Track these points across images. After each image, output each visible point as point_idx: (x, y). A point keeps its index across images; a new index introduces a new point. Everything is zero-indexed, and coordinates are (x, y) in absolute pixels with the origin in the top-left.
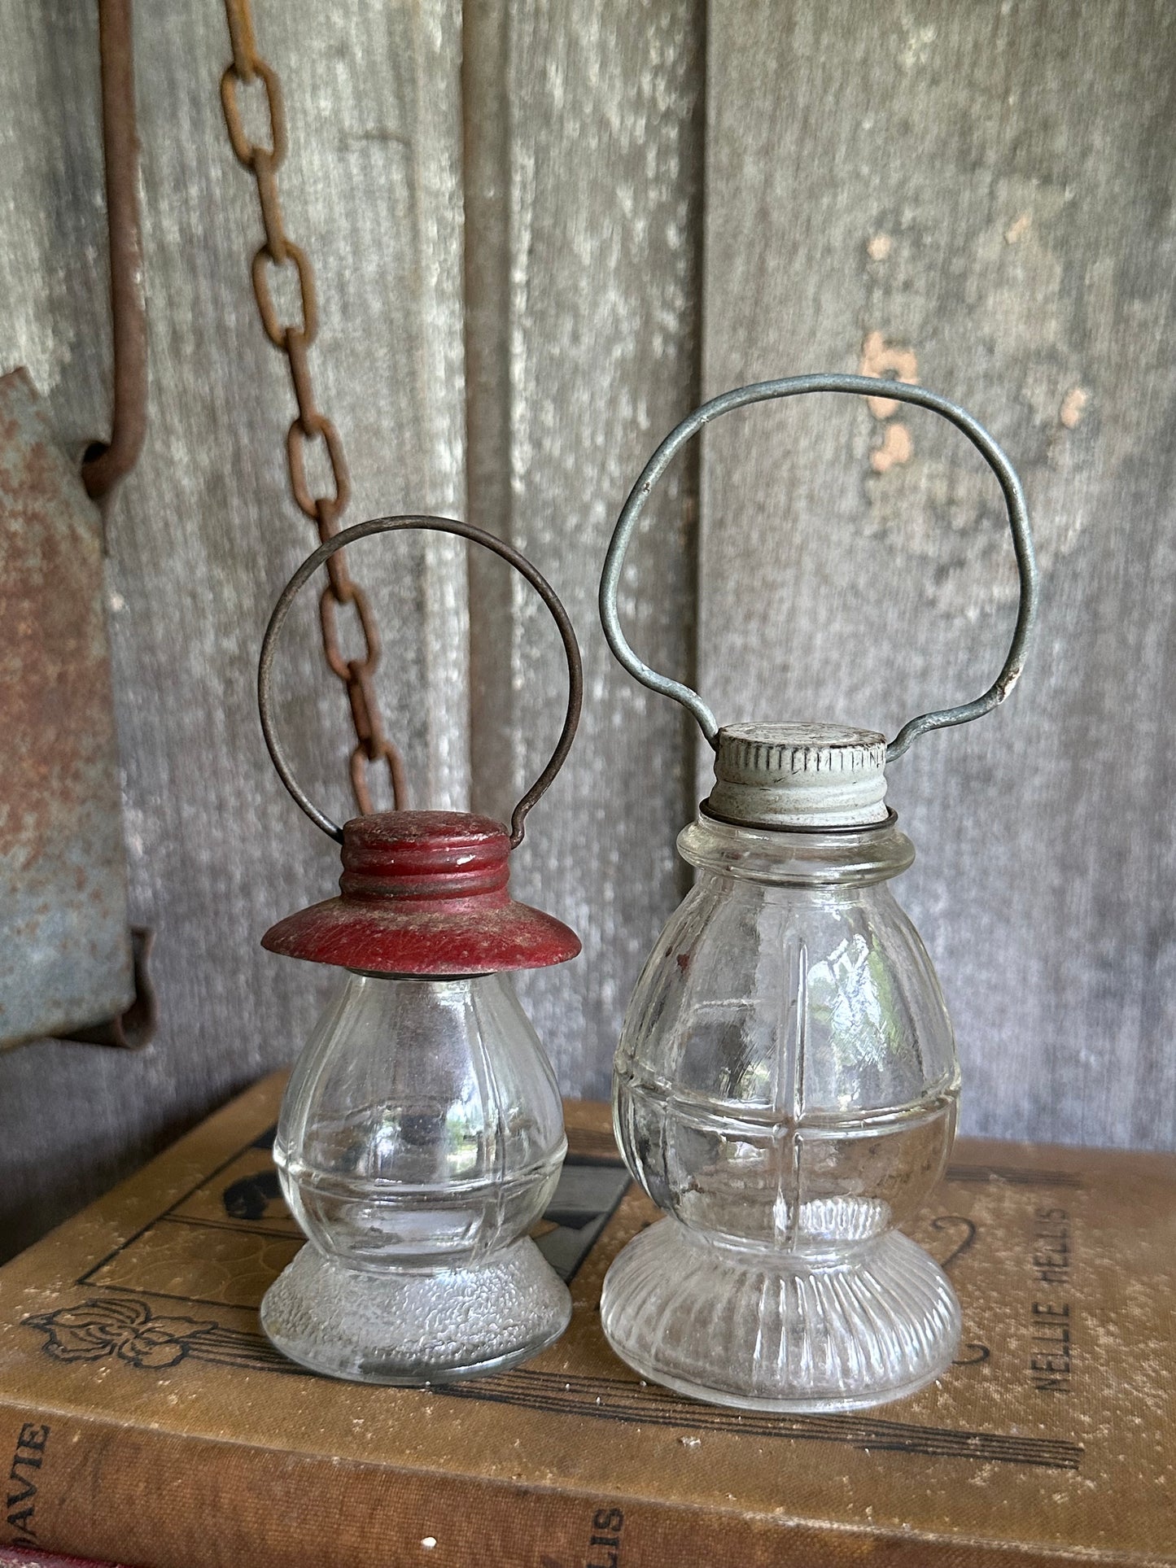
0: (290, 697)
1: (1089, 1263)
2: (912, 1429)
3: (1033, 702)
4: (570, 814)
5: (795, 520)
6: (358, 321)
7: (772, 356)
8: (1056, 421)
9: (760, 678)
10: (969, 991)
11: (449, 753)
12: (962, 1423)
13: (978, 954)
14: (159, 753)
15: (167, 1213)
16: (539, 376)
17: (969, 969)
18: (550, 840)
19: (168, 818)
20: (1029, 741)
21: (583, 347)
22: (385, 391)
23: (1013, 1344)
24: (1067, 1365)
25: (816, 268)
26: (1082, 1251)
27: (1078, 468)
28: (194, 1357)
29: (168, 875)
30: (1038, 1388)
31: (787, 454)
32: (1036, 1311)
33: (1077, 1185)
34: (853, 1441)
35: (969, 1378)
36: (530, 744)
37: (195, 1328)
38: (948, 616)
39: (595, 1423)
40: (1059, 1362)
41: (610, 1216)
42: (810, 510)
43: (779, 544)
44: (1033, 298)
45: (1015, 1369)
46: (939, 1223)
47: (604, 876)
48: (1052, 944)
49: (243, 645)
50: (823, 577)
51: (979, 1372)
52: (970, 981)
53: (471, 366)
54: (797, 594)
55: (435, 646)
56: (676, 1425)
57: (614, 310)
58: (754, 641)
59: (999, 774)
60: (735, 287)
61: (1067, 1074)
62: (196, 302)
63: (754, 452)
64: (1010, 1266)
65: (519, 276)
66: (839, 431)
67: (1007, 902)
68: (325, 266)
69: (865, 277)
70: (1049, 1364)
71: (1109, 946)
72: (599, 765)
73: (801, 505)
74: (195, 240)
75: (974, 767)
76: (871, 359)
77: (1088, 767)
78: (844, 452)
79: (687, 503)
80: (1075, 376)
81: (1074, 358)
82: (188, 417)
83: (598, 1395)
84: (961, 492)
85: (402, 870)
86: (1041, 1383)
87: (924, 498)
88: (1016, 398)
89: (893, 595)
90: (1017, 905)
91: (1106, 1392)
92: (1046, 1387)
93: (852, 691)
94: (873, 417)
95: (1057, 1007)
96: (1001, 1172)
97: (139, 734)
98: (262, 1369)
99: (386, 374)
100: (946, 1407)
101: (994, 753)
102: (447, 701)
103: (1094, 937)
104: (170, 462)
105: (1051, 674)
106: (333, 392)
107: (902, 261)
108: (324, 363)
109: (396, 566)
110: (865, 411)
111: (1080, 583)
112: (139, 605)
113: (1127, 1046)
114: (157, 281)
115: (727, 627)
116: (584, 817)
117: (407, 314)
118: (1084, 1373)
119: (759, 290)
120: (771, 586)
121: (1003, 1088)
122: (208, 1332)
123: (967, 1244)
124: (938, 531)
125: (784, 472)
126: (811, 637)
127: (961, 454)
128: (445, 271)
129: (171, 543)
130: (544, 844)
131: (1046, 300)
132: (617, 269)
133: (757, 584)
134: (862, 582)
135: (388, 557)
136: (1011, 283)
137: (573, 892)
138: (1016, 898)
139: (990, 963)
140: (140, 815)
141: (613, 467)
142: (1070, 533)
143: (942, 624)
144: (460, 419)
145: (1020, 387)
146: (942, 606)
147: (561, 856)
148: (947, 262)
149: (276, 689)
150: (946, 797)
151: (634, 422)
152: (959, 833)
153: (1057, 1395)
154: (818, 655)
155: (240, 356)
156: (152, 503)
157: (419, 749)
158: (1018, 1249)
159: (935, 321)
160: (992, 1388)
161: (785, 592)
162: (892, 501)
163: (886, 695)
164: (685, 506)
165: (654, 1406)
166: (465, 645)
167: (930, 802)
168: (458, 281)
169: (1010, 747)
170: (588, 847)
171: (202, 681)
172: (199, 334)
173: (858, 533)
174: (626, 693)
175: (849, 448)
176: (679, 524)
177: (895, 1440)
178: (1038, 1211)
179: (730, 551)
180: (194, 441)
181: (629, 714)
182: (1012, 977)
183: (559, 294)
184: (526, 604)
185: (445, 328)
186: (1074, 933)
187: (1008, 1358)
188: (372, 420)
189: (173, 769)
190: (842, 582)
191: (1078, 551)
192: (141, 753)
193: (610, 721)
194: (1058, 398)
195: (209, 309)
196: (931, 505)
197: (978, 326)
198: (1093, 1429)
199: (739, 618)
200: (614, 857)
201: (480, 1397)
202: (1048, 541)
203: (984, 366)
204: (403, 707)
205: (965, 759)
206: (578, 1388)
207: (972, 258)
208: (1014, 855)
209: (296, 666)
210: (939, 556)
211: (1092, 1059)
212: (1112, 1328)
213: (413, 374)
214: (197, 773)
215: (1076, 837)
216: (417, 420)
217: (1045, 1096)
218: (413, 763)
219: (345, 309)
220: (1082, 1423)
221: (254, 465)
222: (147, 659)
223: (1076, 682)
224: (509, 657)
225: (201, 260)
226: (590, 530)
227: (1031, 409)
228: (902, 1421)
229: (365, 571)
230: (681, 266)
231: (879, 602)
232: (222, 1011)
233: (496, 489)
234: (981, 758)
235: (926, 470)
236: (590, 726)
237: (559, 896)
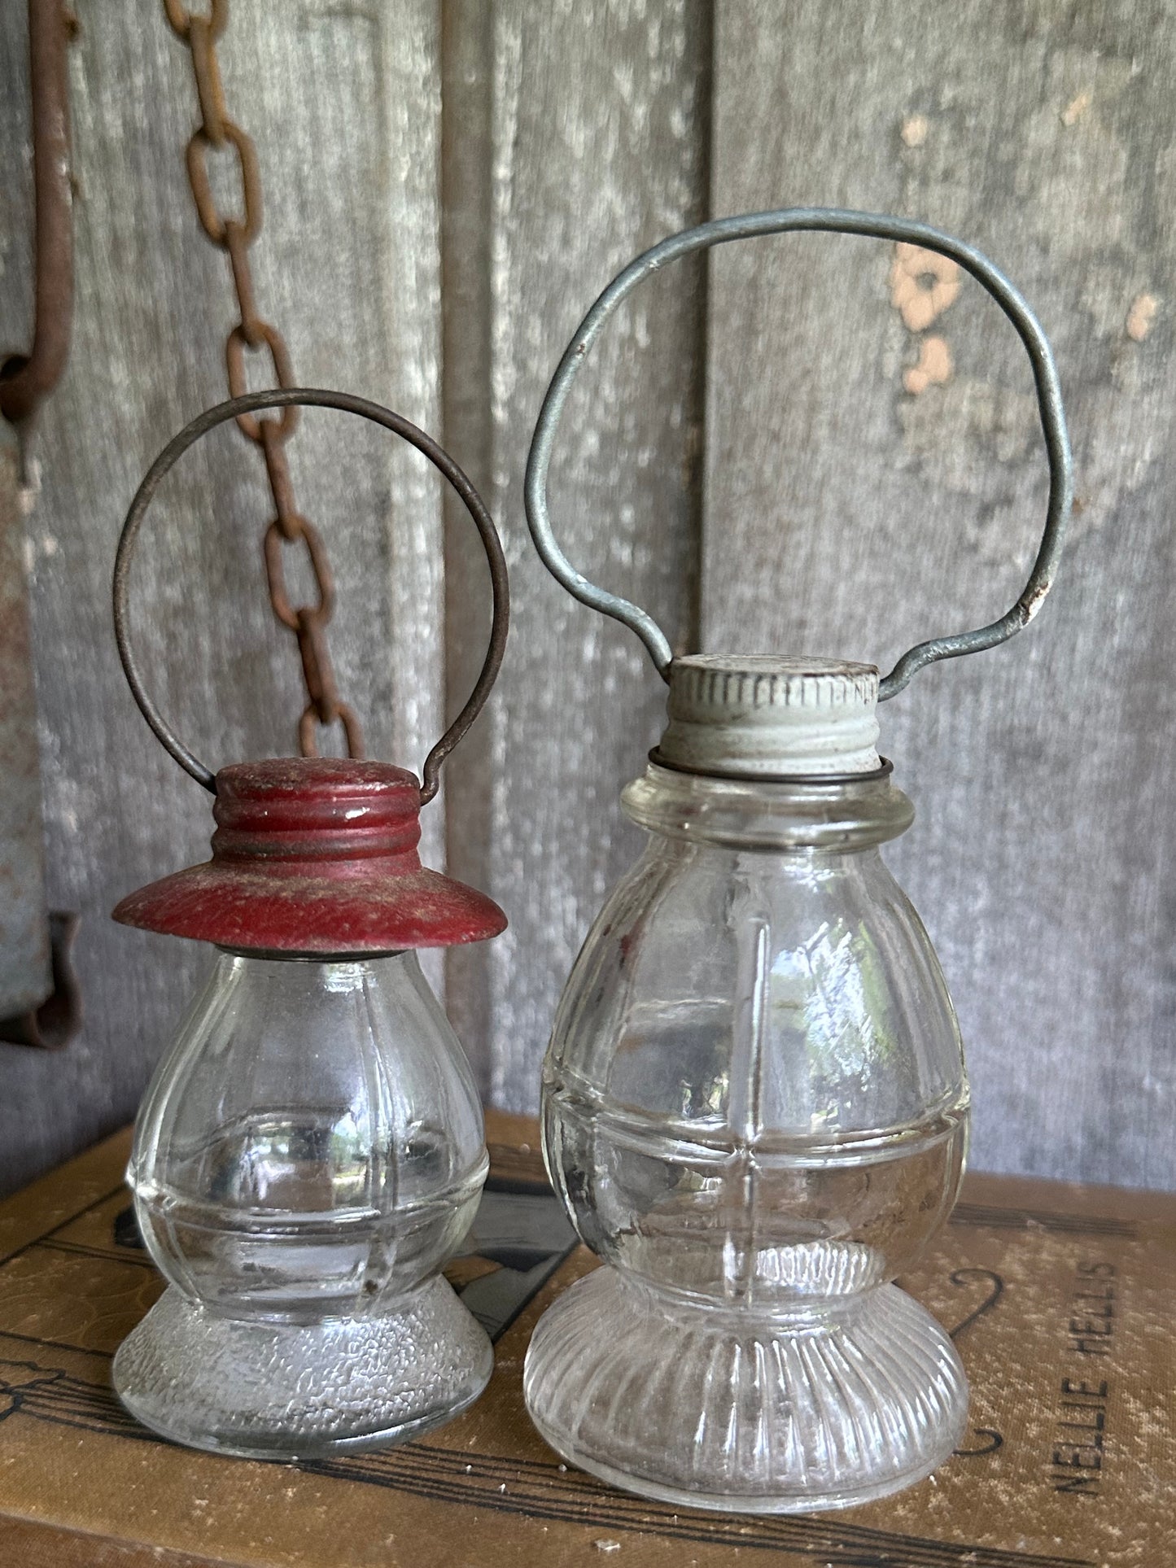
0: (239, 654)
1: (1138, 1330)
2: (891, 1538)
3: (1093, 663)
4: (556, 792)
5: (815, 452)
6: (317, 222)
7: (790, 258)
8: (1121, 332)
9: (772, 636)
10: (1014, 1004)
11: (418, 720)
12: (957, 1532)
13: (1024, 962)
14: (95, 716)
15: (44, 1238)
16: (525, 287)
17: (1013, 979)
18: (534, 822)
19: (105, 789)
20: (1087, 711)
21: (575, 253)
22: (347, 301)
23: (1033, 1430)
24: (1098, 1460)
25: (841, 155)
26: (1130, 1315)
27: (1147, 388)
28: (24, 1412)
29: (104, 855)
30: (1058, 1488)
31: (807, 373)
32: (1066, 1390)
33: (1132, 1236)
34: (814, 1552)
35: (973, 1473)
36: (511, 711)
37: (37, 1376)
38: (993, 564)
39: (492, 1517)
40: (1088, 1456)
41: (565, 1257)
42: (833, 439)
43: (796, 478)
44: (1094, 189)
45: (1031, 1463)
46: (960, 1278)
47: (594, 865)
48: (1112, 951)
49: (187, 594)
50: (847, 518)
51: (987, 1465)
52: (1014, 992)
53: (447, 276)
54: (817, 537)
55: (401, 596)
56: (594, 1523)
57: (610, 210)
58: (766, 592)
59: (1052, 749)
60: (747, 179)
61: (1128, 1104)
62: (139, 204)
63: (769, 371)
64: (1039, 1331)
65: (502, 171)
66: (868, 345)
67: (1059, 901)
68: (281, 162)
69: (898, 166)
70: (1076, 1457)
72: (589, 736)
73: (823, 432)
74: (140, 135)
75: (1021, 740)
76: (904, 261)
77: (1157, 741)
78: (872, 370)
79: (692, 433)
80: (1145, 279)
81: (1143, 258)
82: (129, 334)
83: (503, 1480)
84: (1010, 416)
85: (277, 824)
86: (1064, 1483)
87: (966, 425)
88: (1075, 306)
89: (927, 537)
90: (1071, 904)
91: (1145, 1496)
92: (1068, 1487)
94: (906, 328)
95: (1117, 1025)
96: (1040, 1217)
97: (73, 693)
98: (102, 1431)
99: (348, 282)
100: (939, 1510)
101: (1045, 724)
102: (416, 660)
103: (1161, 944)
104: (110, 385)
105: (1114, 631)
106: (289, 304)
107: (942, 146)
108: (279, 272)
109: (358, 504)
110: (898, 322)
111: (1149, 523)
112: (75, 547)
114: (98, 182)
115: (734, 577)
116: (572, 795)
117: (372, 211)
118: (1118, 1471)
119: (776, 183)
120: (785, 528)
121: (1053, 1119)
122: (50, 1382)
123: (991, 1303)
124: (982, 464)
125: (803, 396)
126: (832, 588)
127: (1009, 371)
128: (417, 163)
129: (109, 477)
130: (527, 826)
131: (1110, 191)
132: (614, 162)
133: (771, 526)
134: (891, 524)
135: (349, 494)
136: (1069, 172)
137: (559, 882)
138: (1070, 894)
139: (1038, 972)
140: (74, 786)
141: (608, 391)
142: (1138, 464)
143: (986, 572)
144: (434, 338)
145: (1079, 293)
146: (986, 551)
147: (545, 841)
148: (994, 146)
149: (224, 645)
150: (989, 776)
151: (632, 338)
152: (1003, 818)
153: (1081, 1498)
154: (840, 609)
155: (187, 265)
156: (88, 433)
157: (382, 714)
158: (1051, 1311)
159: (979, 216)
160: (1000, 1486)
161: (801, 536)
162: (929, 427)
164: (689, 437)
165: (570, 1497)
166: (439, 595)
167: (969, 782)
168: (433, 179)
169: (1064, 718)
170: (576, 830)
171: (143, 634)
172: (141, 238)
173: (887, 466)
174: (620, 653)
175: (879, 365)
176: (682, 457)
177: (868, 1552)
178: (1081, 1266)
179: (739, 487)
180: (135, 361)
181: (624, 678)
182: (1064, 988)
183: (548, 191)
185: (417, 231)
186: (1137, 938)
187: (1024, 1449)
188: (332, 335)
189: (110, 733)
190: (869, 523)
191: (1147, 486)
192: (76, 715)
193: (602, 685)
194: (1124, 305)
195: (153, 211)
196: (974, 432)
197: (1029, 223)
198: (1123, 1544)
199: (748, 566)
200: (606, 842)
201: (359, 1478)
202: (1112, 474)
203: (1037, 268)
204: (365, 665)
205: (1010, 731)
206: (481, 1471)
207: (1022, 143)
208: (1068, 846)
209: (246, 620)
210: (984, 492)
211: (1158, 1087)
212: (1158, 1413)
213: (377, 282)
214: (137, 739)
215: (1141, 824)
216: (382, 335)
217: (1102, 1130)
218: (375, 731)
219: (302, 207)
220: (1109, 1537)
221: (201, 387)
222: (82, 609)
223: (1143, 641)
225: (146, 155)
226: (581, 464)
227: (1092, 319)
228: (880, 1527)
229: (324, 508)
230: (687, 157)
231: (912, 547)
232: (163, 1010)
233: (475, 418)
234: (1029, 730)
235: (968, 391)
236: (580, 691)
237: (543, 886)
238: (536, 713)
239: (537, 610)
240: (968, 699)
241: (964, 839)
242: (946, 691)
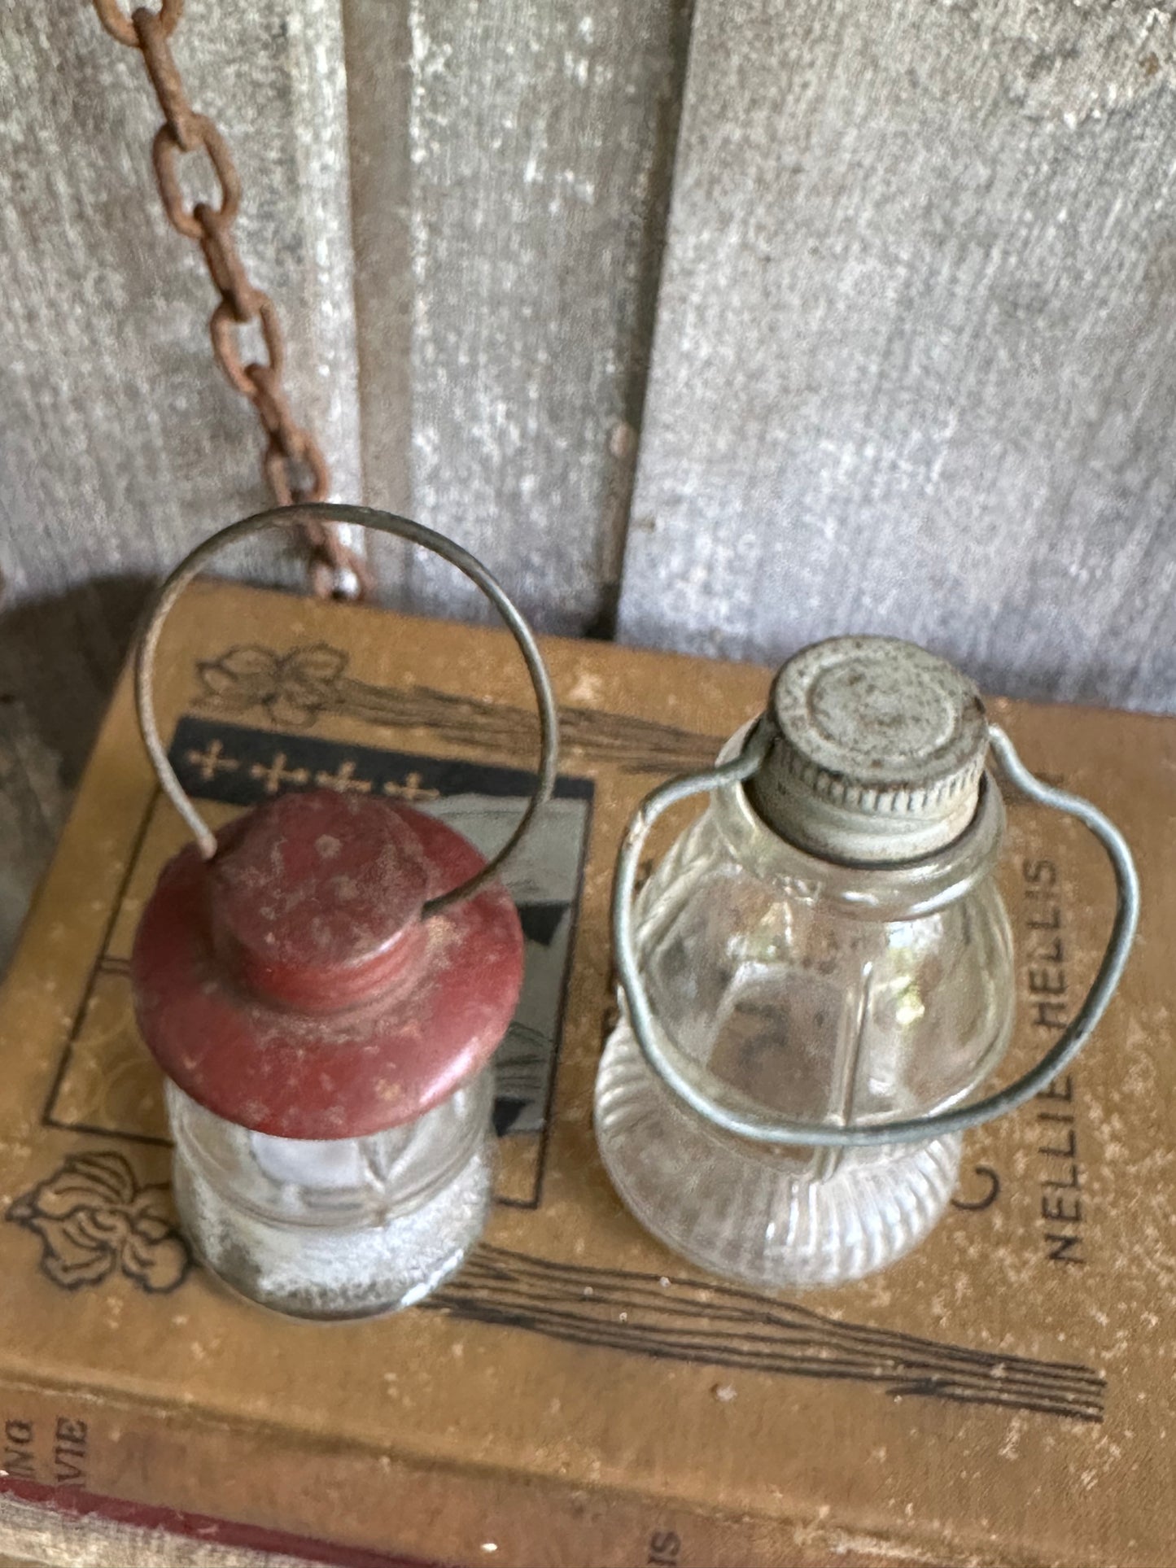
2: (936, 1350)
4: (485, 310)
12: (985, 1334)
18: (459, 333)
23: (1021, 1164)
24: (1077, 1206)
26: (1076, 956)
30: (1052, 1256)
34: (882, 1378)
35: (983, 1238)
36: (434, 229)
38: (1036, 120)
40: (1069, 1201)
41: (576, 904)
45: (1026, 1218)
47: (527, 375)
51: (992, 1224)
56: (709, 1361)
58: (758, 135)
61: (1050, 583)
67: (1027, 432)
70: (1060, 1204)
71: (1133, 478)
72: (527, 257)
75: (1025, 295)
83: (622, 1305)
86: (1055, 1247)
89: (965, 89)
90: (1039, 435)
91: (1120, 1262)
92: (1060, 1253)
93: (886, 199)
95: (1057, 529)
100: (966, 1301)
103: (1120, 468)
113: (1124, 563)
116: (505, 313)
118: (1094, 1221)
130: (451, 338)
133: (773, 61)
134: (926, 68)
137: (487, 388)
143: (1028, 128)
146: (1031, 106)
147: (473, 352)
153: (1072, 1270)
157: (290, 265)
160: (1008, 1258)
163: (928, 210)
167: (959, 331)
169: (1078, 277)
170: (509, 345)
174: (567, 176)
177: (923, 1374)
178: (1026, 871)
181: (572, 202)
182: (1012, 500)
184: (431, 56)
186: (1097, 464)
187: (1017, 1194)
190: (898, 68)
193: (544, 209)
198: (1112, 1339)
199: (740, 105)
200: (542, 356)
205: (1017, 286)
206: (601, 1294)
208: (1052, 388)
212: (1116, 1124)
220: (1100, 1327)
224: (406, 124)
234: (1038, 286)
236: (517, 210)
237: (470, 392)
238: (463, 231)
239: (463, 124)
240: (976, 254)
241: (941, 379)
242: (952, 246)
